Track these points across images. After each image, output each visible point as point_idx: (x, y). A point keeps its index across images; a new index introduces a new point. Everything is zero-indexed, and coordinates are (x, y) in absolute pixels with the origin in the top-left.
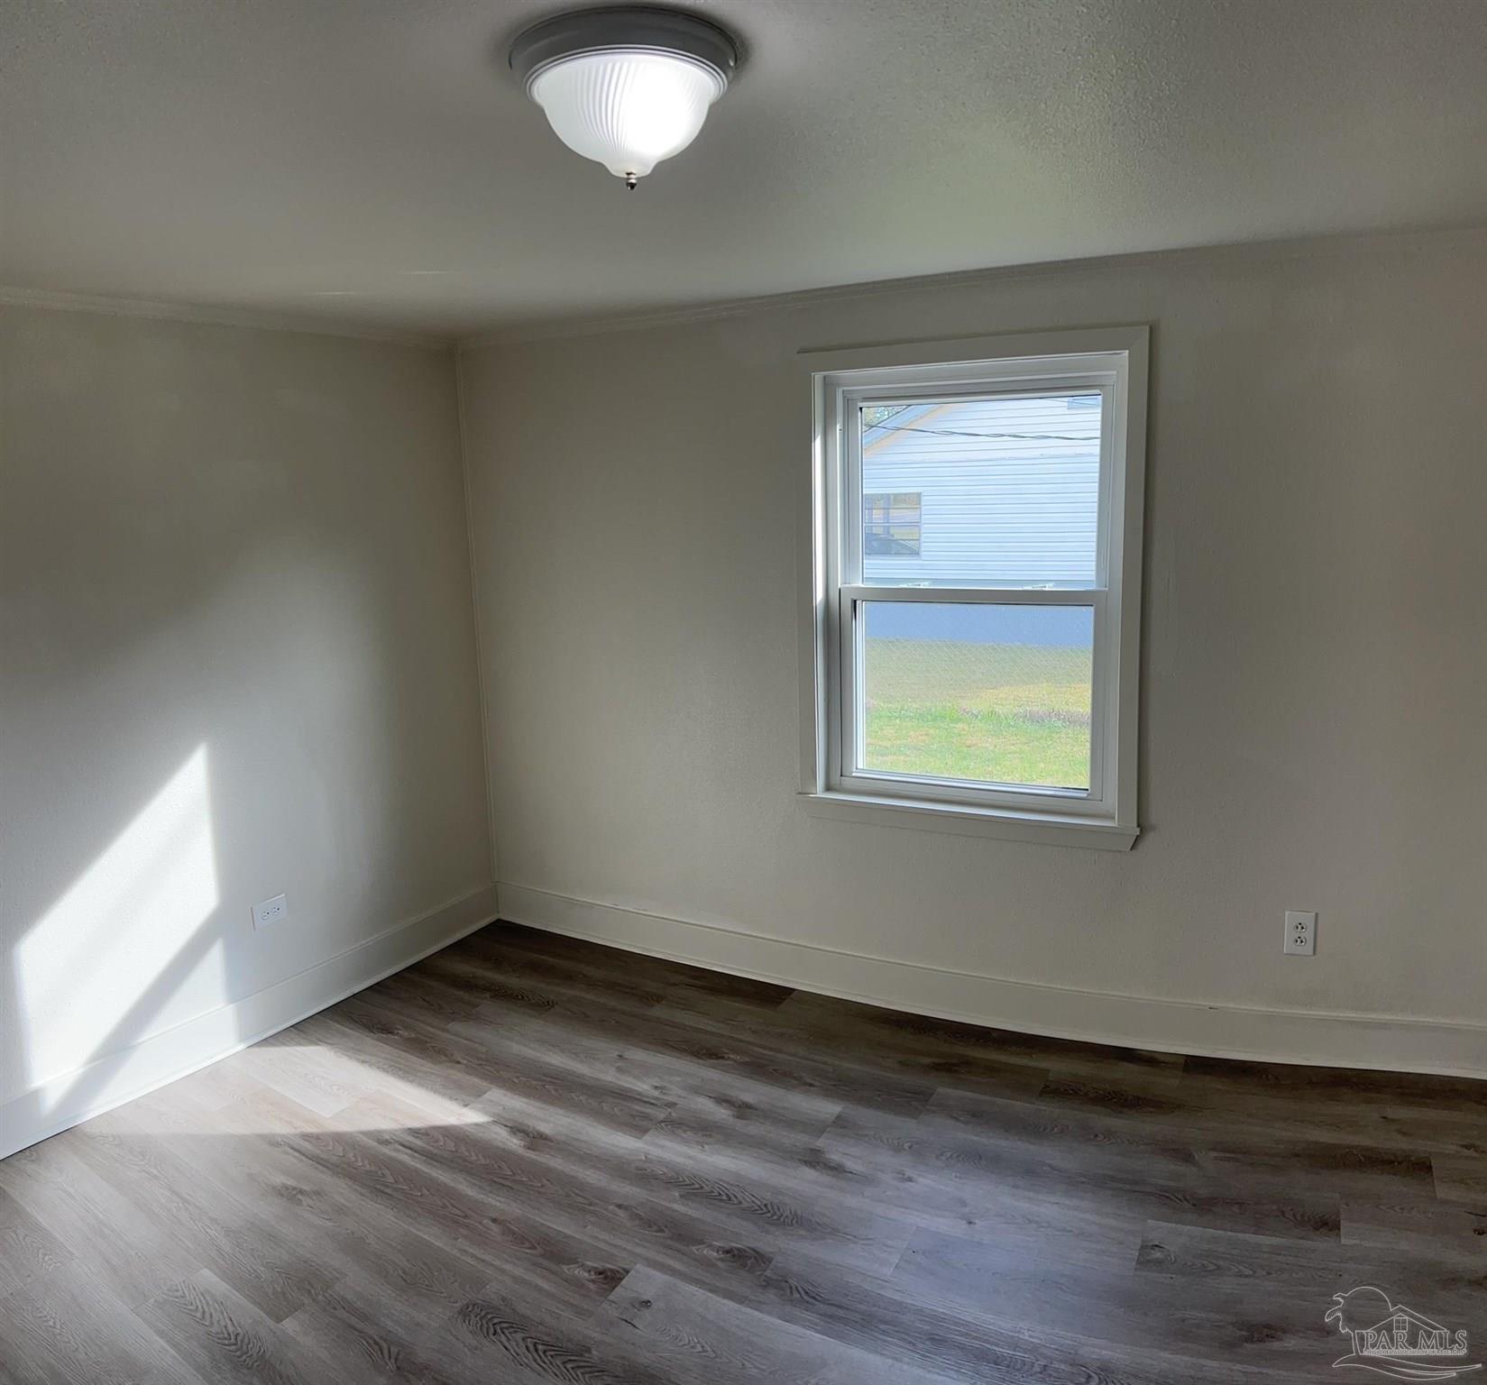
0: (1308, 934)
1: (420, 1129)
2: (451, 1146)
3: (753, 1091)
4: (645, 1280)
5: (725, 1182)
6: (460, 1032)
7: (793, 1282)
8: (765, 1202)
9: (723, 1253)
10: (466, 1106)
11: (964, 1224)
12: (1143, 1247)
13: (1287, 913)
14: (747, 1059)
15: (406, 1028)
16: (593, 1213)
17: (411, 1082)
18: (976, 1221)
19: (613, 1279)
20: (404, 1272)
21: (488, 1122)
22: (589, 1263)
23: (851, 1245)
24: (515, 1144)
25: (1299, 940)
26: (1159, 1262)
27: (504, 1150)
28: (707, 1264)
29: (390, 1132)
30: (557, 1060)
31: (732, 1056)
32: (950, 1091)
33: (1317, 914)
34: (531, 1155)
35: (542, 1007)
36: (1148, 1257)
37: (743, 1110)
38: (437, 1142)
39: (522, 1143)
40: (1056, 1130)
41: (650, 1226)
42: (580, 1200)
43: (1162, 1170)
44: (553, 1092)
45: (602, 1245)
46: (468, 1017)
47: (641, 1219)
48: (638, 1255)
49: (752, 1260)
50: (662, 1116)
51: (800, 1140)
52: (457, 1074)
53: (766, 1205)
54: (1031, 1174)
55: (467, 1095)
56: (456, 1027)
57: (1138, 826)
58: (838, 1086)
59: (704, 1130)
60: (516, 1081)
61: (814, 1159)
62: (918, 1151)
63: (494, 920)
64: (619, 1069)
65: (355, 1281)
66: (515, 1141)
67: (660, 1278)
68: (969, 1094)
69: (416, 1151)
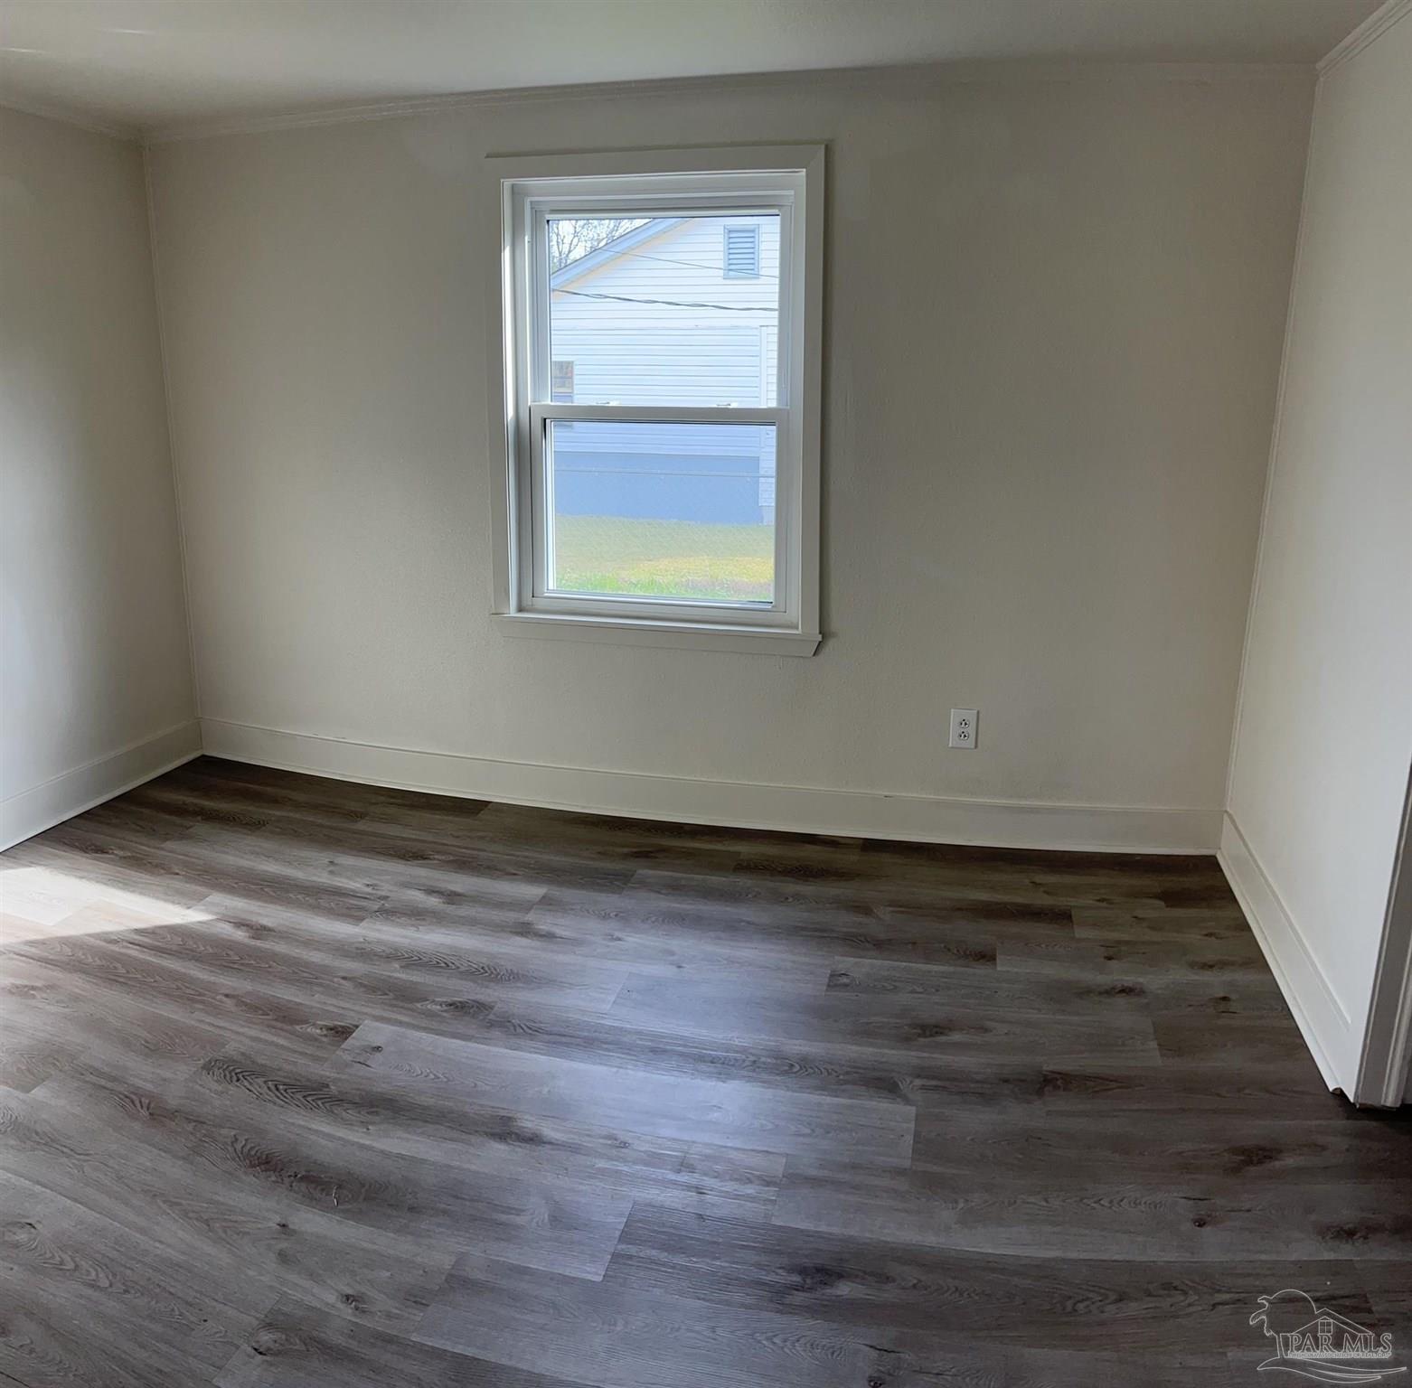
0: (971, 730)
1: (145, 929)
2: (179, 940)
3: (460, 882)
4: (373, 1031)
5: (441, 953)
6: (174, 849)
7: (515, 1021)
8: (481, 965)
9: (446, 1006)
10: (189, 908)
11: (675, 969)
12: (832, 976)
13: (952, 710)
14: (452, 858)
15: (122, 848)
16: (321, 985)
17: (133, 892)
18: (684, 965)
19: (343, 1033)
20: (147, 1042)
21: (211, 920)
22: (319, 1022)
23: (569, 991)
24: (240, 935)
25: (963, 735)
26: (846, 985)
27: (229, 941)
28: (431, 1015)
29: (118, 933)
30: (271, 867)
31: (436, 857)
32: (651, 872)
33: (978, 712)
34: (258, 943)
35: (254, 826)
36: (836, 981)
37: (452, 897)
38: (164, 938)
39: (247, 934)
40: (750, 896)
41: (374, 992)
42: (305, 975)
43: (846, 921)
44: (271, 893)
45: (331, 1009)
46: (182, 837)
47: (365, 986)
48: (366, 1014)
49: (475, 1008)
50: (376, 907)
51: (512, 916)
52: (177, 884)
53: (483, 968)
54: (732, 928)
55: (190, 900)
56: (169, 845)
57: (820, 633)
58: (540, 873)
59: (417, 915)
60: (236, 886)
61: (525, 930)
62: (623, 917)
63: (199, 755)
64: (331, 872)
65: (101, 1053)
66: (240, 933)
67: (389, 1029)
68: (666, 873)
69: (144, 947)
